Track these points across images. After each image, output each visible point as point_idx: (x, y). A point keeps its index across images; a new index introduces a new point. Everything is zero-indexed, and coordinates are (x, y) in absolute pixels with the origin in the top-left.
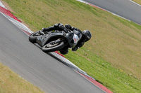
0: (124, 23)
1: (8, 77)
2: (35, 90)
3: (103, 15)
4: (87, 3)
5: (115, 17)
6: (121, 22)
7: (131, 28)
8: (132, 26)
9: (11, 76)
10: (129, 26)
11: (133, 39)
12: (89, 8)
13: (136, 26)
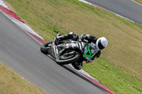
0: (127, 24)
1: (11, 78)
2: (38, 91)
4: (90, 4)
5: (119, 18)
6: (125, 23)
7: (134, 29)
8: (136, 27)
9: (13, 78)
10: (133, 27)
11: (137, 40)
12: (92, 9)
13: (140, 27)
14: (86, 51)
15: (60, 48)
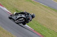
0: (45, 7)
3: (37, 4)
5: (42, 5)
6: (44, 7)
7: (48, 9)
10: (47, 8)
11: (49, 14)
12: (31, 1)
13: (50, 8)
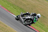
14: (34, 20)
15: (24, 19)
